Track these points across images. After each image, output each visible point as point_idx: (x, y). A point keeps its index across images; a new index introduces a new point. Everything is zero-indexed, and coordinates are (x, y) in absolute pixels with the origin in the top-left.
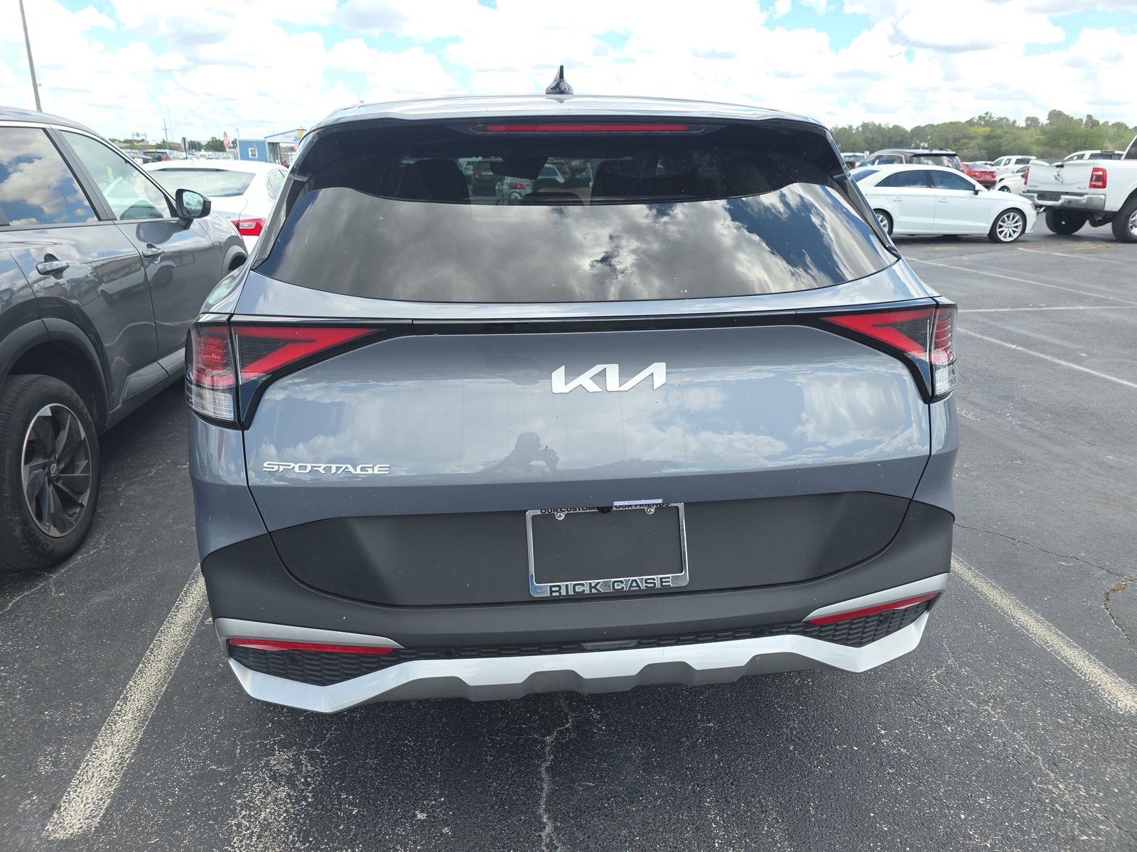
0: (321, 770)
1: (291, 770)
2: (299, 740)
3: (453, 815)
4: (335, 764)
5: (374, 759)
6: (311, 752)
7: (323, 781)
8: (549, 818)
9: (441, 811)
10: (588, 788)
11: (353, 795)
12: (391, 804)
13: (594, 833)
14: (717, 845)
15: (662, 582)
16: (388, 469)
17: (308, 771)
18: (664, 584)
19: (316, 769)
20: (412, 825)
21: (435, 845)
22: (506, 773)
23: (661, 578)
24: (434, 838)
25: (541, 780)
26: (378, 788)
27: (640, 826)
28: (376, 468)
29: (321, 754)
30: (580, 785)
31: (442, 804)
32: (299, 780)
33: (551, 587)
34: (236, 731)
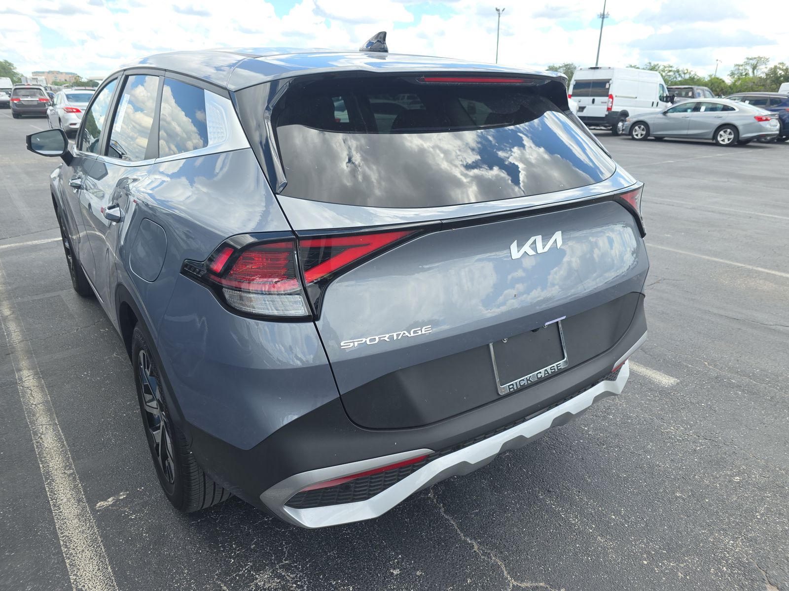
0: (301, 574)
1: (280, 582)
2: (266, 561)
3: (415, 562)
4: (308, 566)
5: (333, 551)
6: (283, 565)
7: (310, 579)
8: (471, 540)
9: (406, 564)
10: (476, 514)
11: (339, 579)
12: (370, 573)
13: (501, 536)
14: (563, 516)
15: (557, 367)
16: (430, 329)
17: (293, 578)
18: (559, 368)
19: (297, 574)
20: (396, 580)
21: (421, 585)
22: (424, 524)
23: (557, 365)
24: (416, 580)
25: (446, 520)
26: (352, 568)
27: (519, 523)
28: (423, 330)
29: (291, 563)
30: (471, 514)
31: (403, 559)
32: (292, 587)
33: (509, 386)
34: (208, 575)
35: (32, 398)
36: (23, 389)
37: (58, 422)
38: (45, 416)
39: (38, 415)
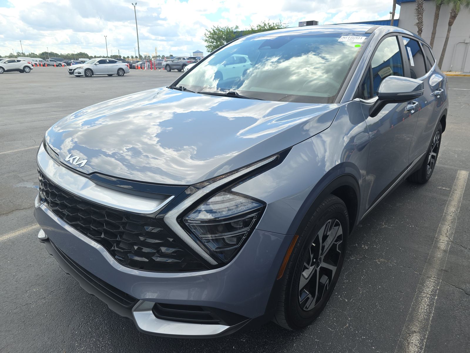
35: (448, 229)
36: (450, 237)
37: (443, 214)
38: (447, 219)
39: (450, 221)
